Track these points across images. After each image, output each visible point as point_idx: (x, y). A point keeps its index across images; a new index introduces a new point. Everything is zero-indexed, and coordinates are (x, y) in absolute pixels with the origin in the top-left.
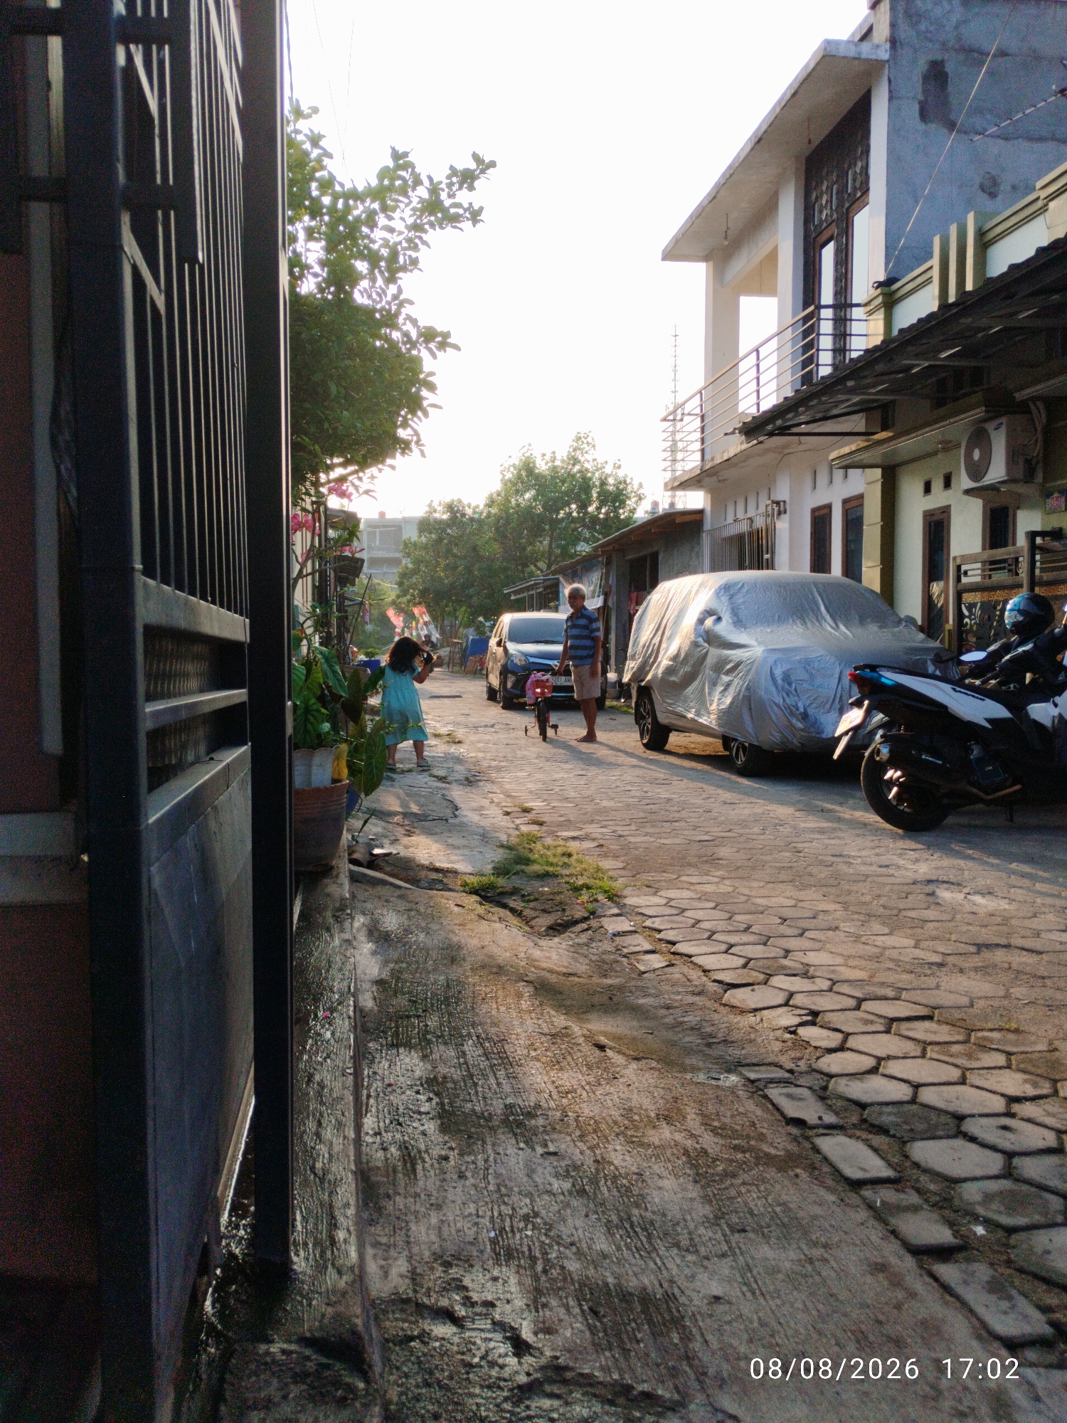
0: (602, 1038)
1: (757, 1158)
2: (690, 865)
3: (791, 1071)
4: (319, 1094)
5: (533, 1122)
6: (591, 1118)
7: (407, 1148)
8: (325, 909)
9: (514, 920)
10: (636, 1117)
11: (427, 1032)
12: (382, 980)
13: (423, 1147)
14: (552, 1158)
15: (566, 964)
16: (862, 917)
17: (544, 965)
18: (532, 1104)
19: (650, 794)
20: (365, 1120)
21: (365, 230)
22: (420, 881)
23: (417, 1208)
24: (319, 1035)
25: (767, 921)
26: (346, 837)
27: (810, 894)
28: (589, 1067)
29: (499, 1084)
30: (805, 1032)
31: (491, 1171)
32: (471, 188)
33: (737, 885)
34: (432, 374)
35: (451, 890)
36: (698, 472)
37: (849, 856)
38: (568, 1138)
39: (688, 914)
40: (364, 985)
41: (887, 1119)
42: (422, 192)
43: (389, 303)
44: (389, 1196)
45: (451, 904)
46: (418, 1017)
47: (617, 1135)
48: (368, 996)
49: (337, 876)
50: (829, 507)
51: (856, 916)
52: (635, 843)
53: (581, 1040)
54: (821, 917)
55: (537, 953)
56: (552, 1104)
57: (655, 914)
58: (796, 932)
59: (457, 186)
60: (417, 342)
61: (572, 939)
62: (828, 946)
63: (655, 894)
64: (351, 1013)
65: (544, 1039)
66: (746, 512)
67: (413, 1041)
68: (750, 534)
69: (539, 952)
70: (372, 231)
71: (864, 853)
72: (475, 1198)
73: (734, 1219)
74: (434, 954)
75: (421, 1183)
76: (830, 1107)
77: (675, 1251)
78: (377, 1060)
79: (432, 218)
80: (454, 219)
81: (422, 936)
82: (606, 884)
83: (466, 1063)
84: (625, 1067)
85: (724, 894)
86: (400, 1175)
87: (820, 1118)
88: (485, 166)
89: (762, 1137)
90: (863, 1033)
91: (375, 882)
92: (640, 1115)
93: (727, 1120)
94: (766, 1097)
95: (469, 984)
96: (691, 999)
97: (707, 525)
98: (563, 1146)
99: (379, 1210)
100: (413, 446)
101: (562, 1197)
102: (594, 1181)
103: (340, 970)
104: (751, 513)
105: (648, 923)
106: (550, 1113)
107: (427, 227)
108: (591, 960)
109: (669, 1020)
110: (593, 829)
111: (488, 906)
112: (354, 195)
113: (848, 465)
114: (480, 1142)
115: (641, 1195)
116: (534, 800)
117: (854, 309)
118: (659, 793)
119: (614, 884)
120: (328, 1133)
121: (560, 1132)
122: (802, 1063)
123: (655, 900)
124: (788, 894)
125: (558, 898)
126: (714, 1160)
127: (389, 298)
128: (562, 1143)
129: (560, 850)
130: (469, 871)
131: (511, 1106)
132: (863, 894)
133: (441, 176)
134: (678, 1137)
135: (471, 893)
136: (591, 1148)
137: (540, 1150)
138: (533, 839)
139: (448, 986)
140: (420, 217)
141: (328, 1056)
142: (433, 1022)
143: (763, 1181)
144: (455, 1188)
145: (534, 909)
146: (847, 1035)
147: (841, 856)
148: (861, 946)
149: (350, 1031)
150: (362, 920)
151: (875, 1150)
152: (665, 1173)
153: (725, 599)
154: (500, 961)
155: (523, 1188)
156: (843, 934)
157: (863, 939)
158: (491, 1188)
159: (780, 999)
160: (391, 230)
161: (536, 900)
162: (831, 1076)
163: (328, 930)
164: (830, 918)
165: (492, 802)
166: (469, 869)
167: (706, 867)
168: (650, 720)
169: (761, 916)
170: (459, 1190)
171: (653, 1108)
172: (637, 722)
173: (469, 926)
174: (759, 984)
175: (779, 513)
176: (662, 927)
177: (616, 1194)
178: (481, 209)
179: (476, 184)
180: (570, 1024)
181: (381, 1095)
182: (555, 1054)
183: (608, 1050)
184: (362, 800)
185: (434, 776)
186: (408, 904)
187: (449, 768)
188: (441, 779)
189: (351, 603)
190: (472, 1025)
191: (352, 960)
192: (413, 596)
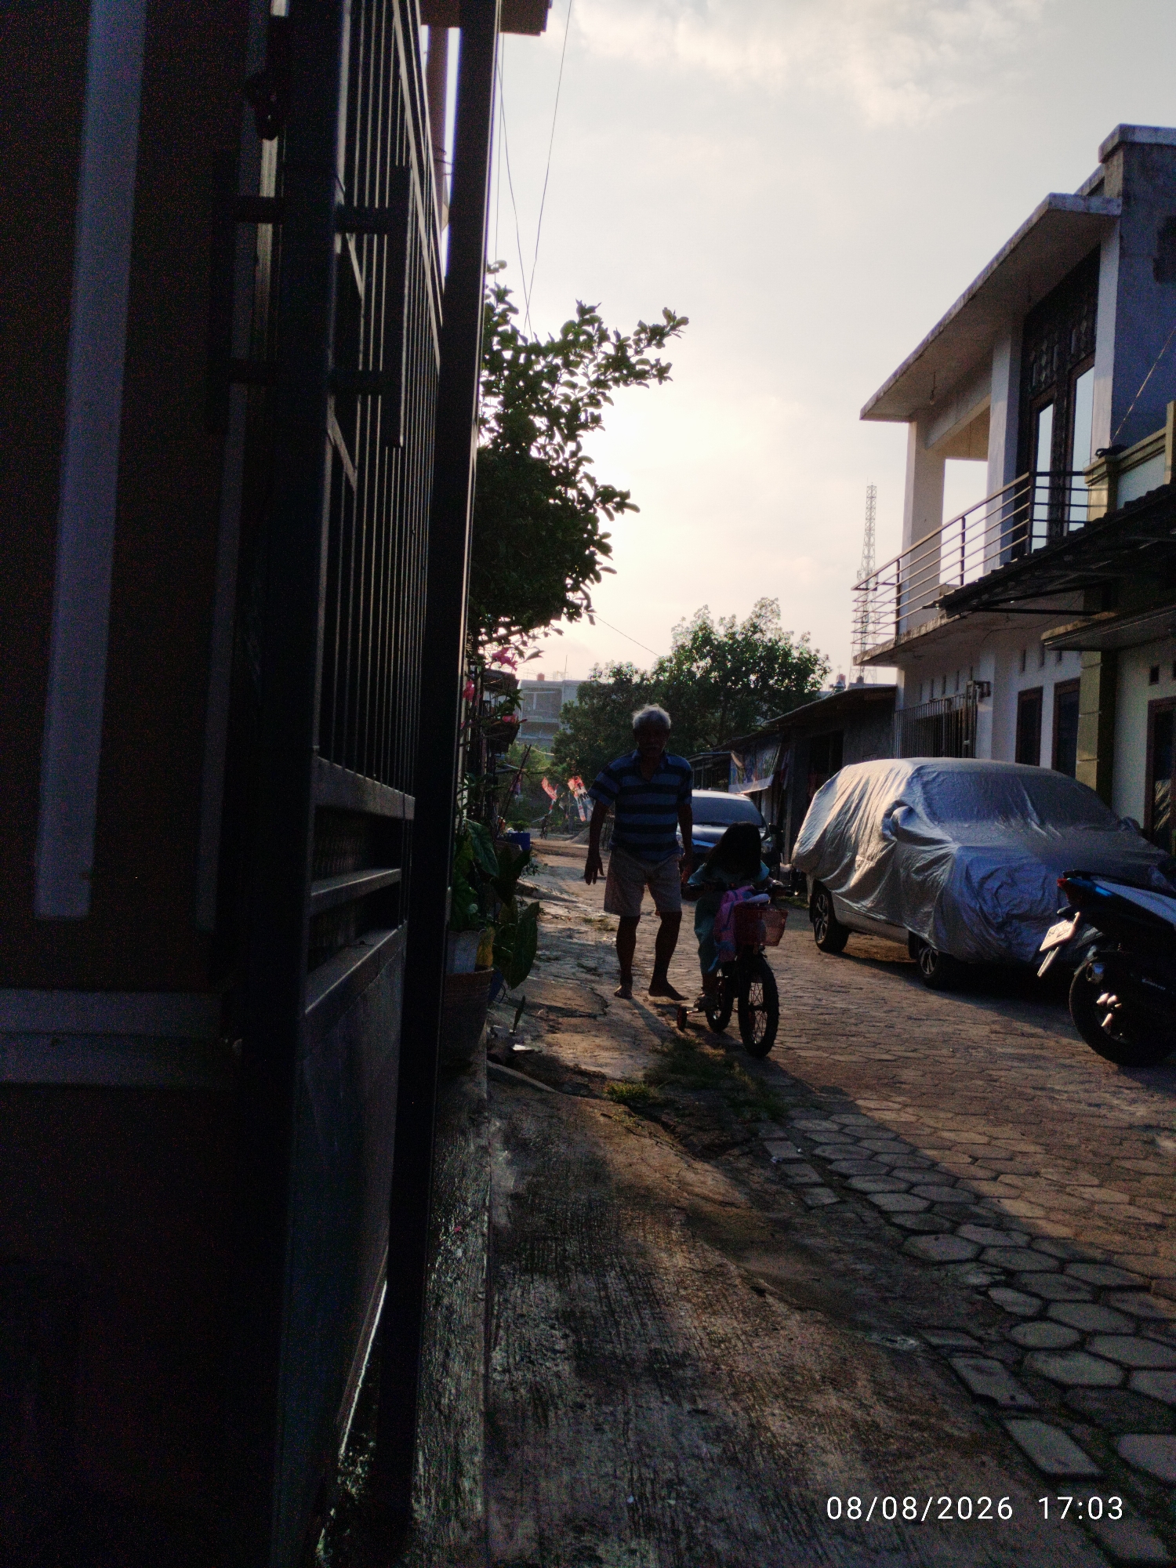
0: (762, 1281)
1: (938, 1439)
2: (867, 1087)
3: (980, 1339)
4: (448, 1319)
5: (681, 1372)
6: (748, 1374)
7: (538, 1391)
8: (461, 1109)
9: (666, 1137)
10: (799, 1378)
11: (565, 1258)
12: (516, 1193)
13: (556, 1390)
14: (702, 1417)
15: (722, 1192)
16: (1067, 1164)
17: (697, 1190)
18: (680, 1351)
19: (824, 1002)
20: (494, 1354)
21: (545, 385)
22: (563, 1084)
23: (548, 1461)
24: (450, 1251)
25: (956, 1159)
26: (487, 1029)
27: (1006, 1132)
28: (746, 1314)
29: (643, 1325)
30: (998, 1295)
31: (631, 1426)
32: (660, 345)
33: (921, 1114)
34: (606, 535)
35: (596, 1097)
36: (892, 646)
37: (1053, 1090)
38: (720, 1396)
39: (865, 1144)
40: (498, 1199)
41: (1092, 1405)
42: (608, 348)
43: (566, 461)
44: (516, 1445)
45: (597, 1113)
46: (556, 1239)
47: (776, 1397)
48: (501, 1210)
49: (475, 1073)
50: (1038, 692)
51: (1060, 1162)
53: (737, 1281)
54: (1019, 1159)
55: (690, 1176)
56: (703, 1353)
57: (826, 1141)
58: (989, 1174)
59: (645, 342)
60: (594, 501)
61: (730, 1163)
62: (1027, 1194)
63: (826, 1118)
64: (485, 1230)
65: (695, 1276)
66: (944, 692)
67: (550, 1267)
68: (949, 716)
69: (693, 1175)
70: (553, 386)
71: (1071, 1088)
72: (612, 1456)
74: (575, 1168)
75: (553, 1433)
76: (1024, 1385)
78: (509, 1286)
79: (617, 375)
80: (641, 376)
81: (563, 1148)
82: (774, 1102)
83: (607, 1297)
84: (787, 1318)
85: (906, 1123)
86: (530, 1422)
87: (1013, 1398)
88: (675, 322)
89: (943, 1415)
90: (1065, 1301)
91: (514, 1083)
92: (803, 1377)
93: (904, 1391)
94: (949, 1367)
95: (613, 1206)
96: (866, 1244)
97: (900, 703)
98: (714, 1404)
99: (506, 1459)
100: (582, 610)
101: (711, 1464)
102: (747, 1448)
103: (475, 1179)
104: (950, 694)
105: (818, 1151)
106: (700, 1364)
107: (611, 383)
108: (752, 1189)
109: (839, 1266)
111: (637, 1118)
112: (536, 350)
113: (1061, 646)
114: (620, 1392)
115: (803, 1470)
117: (1075, 478)
118: (834, 1002)
119: (779, 1103)
120: (456, 1366)
121: (711, 1388)
122: (992, 1331)
123: (826, 1125)
124: (980, 1129)
125: (716, 1115)
126: (888, 1437)
127: (567, 455)
128: (714, 1401)
130: (618, 1077)
131: (656, 1352)
132: (1069, 1136)
133: (628, 331)
134: (846, 1406)
135: (619, 1102)
136: (746, 1410)
137: (687, 1407)
139: (590, 1206)
140: (604, 374)
141: (458, 1278)
142: (572, 1247)
144: (590, 1442)
145: (689, 1125)
146: (1047, 1303)
147: (1042, 1089)
148: (1065, 1197)
149: (483, 1250)
150: (498, 1124)
151: (1077, 1441)
152: (830, 1447)
153: (918, 790)
154: (648, 1182)
155: (666, 1449)
156: (1045, 1182)
157: (1068, 1190)
158: (631, 1445)
159: (968, 1252)
160: (573, 386)
161: (691, 1115)
162: (1027, 1349)
163: (462, 1132)
164: (1030, 1161)
166: (618, 1075)
167: (885, 1091)
168: (826, 918)
169: (947, 1152)
170: (595, 1446)
171: (818, 1368)
172: (812, 920)
173: (616, 1140)
174: (943, 1232)
175: (982, 696)
176: (833, 1157)
177: (773, 1466)
178: (669, 366)
179: (666, 341)
180: (725, 1261)
181: (512, 1326)
182: (707, 1295)
183: (767, 1296)
184: (507, 992)
185: (583, 967)
186: (549, 1110)
187: (599, 958)
188: (589, 970)
189: (503, 770)
190: (616, 1254)
191: (488, 1169)
192: (569, 765)
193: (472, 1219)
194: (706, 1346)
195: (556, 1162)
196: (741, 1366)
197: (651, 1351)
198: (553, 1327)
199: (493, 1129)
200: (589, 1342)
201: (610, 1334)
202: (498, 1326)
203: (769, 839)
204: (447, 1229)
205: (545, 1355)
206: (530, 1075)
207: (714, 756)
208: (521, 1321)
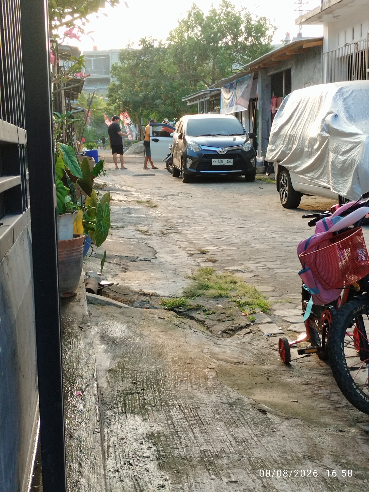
0: (264, 405)
8: (73, 322)
9: (201, 328)
10: (289, 457)
12: (112, 369)
15: (236, 356)
17: (221, 357)
18: (219, 450)
22: (134, 302)
26: (83, 273)
28: (256, 424)
35: (155, 308)
36: (319, 11)
40: (100, 373)
45: (156, 318)
46: (139, 393)
48: (104, 380)
49: (79, 300)
52: (280, 273)
53: (249, 407)
55: (216, 349)
56: (232, 449)
57: (296, 321)
61: (239, 339)
66: (353, 39)
67: (136, 410)
68: (357, 54)
69: (217, 349)
74: (146, 352)
78: (112, 423)
82: (263, 301)
83: (172, 423)
91: (103, 304)
92: (292, 456)
95: (171, 371)
97: (326, 49)
108: (253, 353)
110: (251, 265)
111: (181, 319)
116: (209, 246)
119: (266, 302)
125: (228, 312)
129: (229, 279)
130: (167, 295)
135: (169, 310)
138: (209, 272)
139: (157, 372)
142: (149, 397)
145: (213, 320)
150: (96, 329)
154: (191, 355)
161: (214, 313)
163: (76, 336)
165: (180, 247)
168: (287, 188)
171: (300, 451)
180: (241, 396)
181: (117, 445)
182: (232, 417)
183: (268, 413)
184: (94, 249)
185: (139, 231)
186: (127, 318)
187: (149, 225)
188: (144, 232)
189: (76, 111)
190: (175, 398)
191: (93, 356)
192: (119, 105)
193: (86, 386)
194: (234, 444)
195: (134, 349)
196: (255, 453)
197: (201, 451)
198: (141, 444)
199: (93, 333)
200: (164, 451)
201: (176, 444)
202: (109, 447)
203: (249, 142)
204: (72, 394)
205: (139, 460)
206: (113, 299)
207: (211, 91)
208: (122, 442)
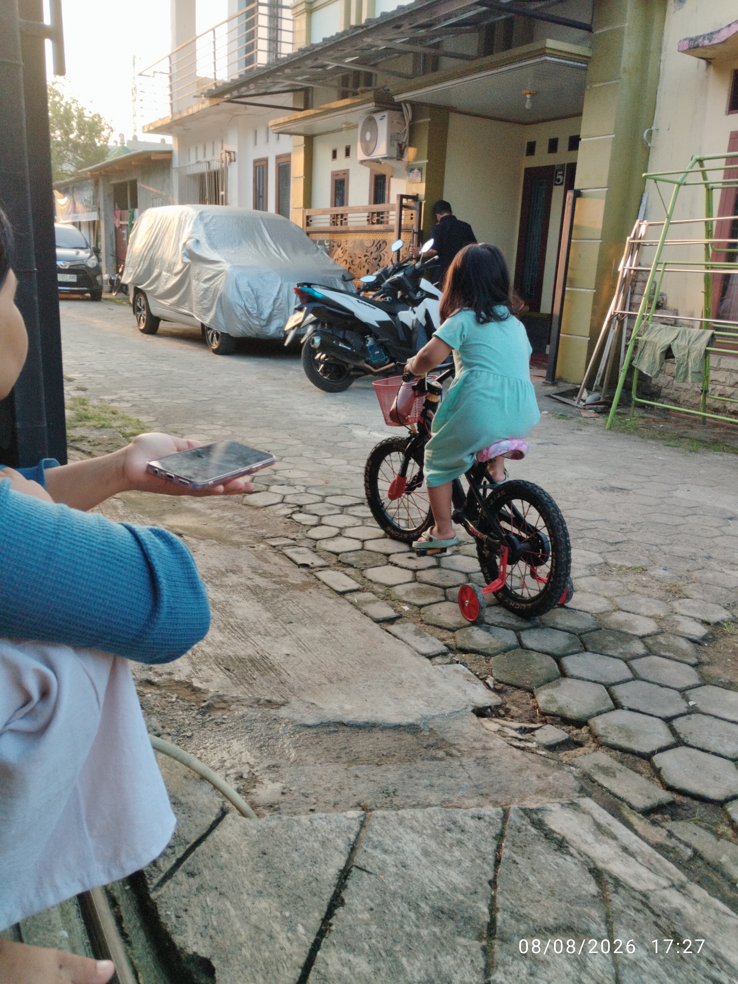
1: (288, 586)
2: (199, 417)
3: (294, 539)
16: (313, 448)
27: (280, 434)
30: (297, 517)
36: (169, 121)
37: (297, 409)
41: (351, 559)
51: (310, 447)
52: (157, 403)
54: (290, 448)
62: (298, 466)
66: (205, 156)
68: (210, 174)
73: (285, 618)
76: (320, 556)
77: (259, 636)
87: (316, 562)
89: (286, 576)
90: (329, 515)
93: (266, 569)
94: (284, 554)
97: (176, 163)
104: (208, 158)
110: (125, 394)
113: (281, 131)
117: (284, 10)
122: (299, 534)
126: (265, 590)
129: (108, 409)
132: (311, 433)
134: (241, 580)
138: (83, 401)
143: (294, 597)
147: (292, 409)
148: (317, 465)
151: (349, 576)
152: (241, 599)
153: (201, 228)
156: (305, 459)
157: (317, 461)
159: (278, 499)
161: (100, 444)
162: (317, 540)
164: (296, 449)
167: (210, 418)
168: (145, 312)
174: (263, 491)
175: (231, 161)
